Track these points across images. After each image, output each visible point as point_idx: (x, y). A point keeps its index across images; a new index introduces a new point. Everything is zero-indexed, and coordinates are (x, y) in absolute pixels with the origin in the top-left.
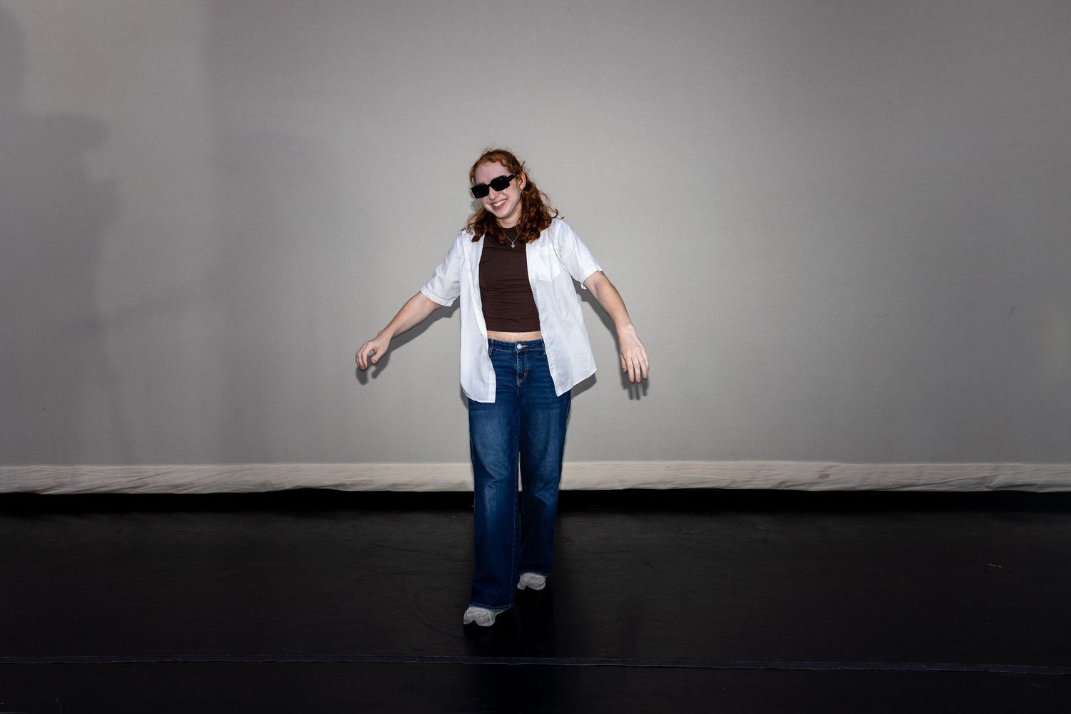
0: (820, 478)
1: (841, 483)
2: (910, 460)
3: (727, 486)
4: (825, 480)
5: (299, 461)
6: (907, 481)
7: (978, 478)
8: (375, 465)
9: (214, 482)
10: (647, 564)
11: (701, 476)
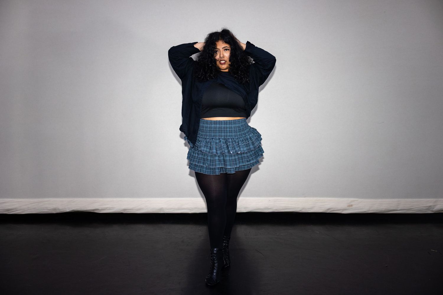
0: (348, 206)
1: (358, 209)
2: (393, 197)
3: (300, 211)
4: (351, 208)
5: (74, 197)
6: (392, 208)
7: (427, 207)
8: (115, 199)
9: (28, 208)
10: (258, 251)
11: (287, 205)
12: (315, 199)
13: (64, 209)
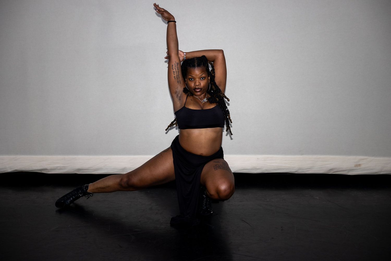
0: (355, 166)
1: (368, 170)
3: (296, 171)
4: (359, 168)
5: (17, 154)
8: (66, 157)
10: (244, 221)
11: (280, 165)
12: (315, 156)
13: (4, 169)
